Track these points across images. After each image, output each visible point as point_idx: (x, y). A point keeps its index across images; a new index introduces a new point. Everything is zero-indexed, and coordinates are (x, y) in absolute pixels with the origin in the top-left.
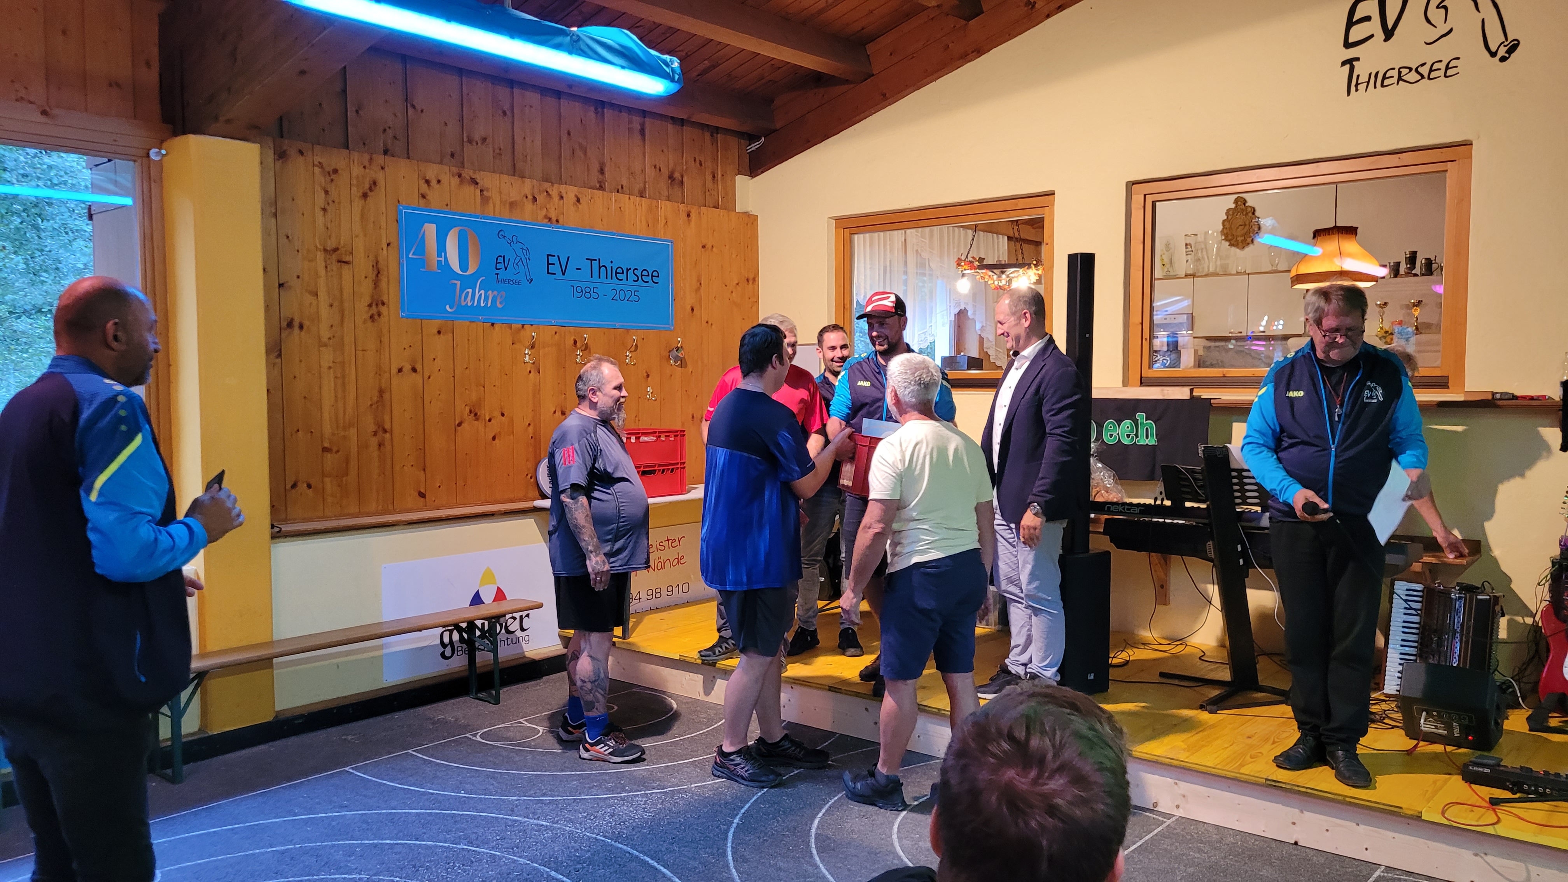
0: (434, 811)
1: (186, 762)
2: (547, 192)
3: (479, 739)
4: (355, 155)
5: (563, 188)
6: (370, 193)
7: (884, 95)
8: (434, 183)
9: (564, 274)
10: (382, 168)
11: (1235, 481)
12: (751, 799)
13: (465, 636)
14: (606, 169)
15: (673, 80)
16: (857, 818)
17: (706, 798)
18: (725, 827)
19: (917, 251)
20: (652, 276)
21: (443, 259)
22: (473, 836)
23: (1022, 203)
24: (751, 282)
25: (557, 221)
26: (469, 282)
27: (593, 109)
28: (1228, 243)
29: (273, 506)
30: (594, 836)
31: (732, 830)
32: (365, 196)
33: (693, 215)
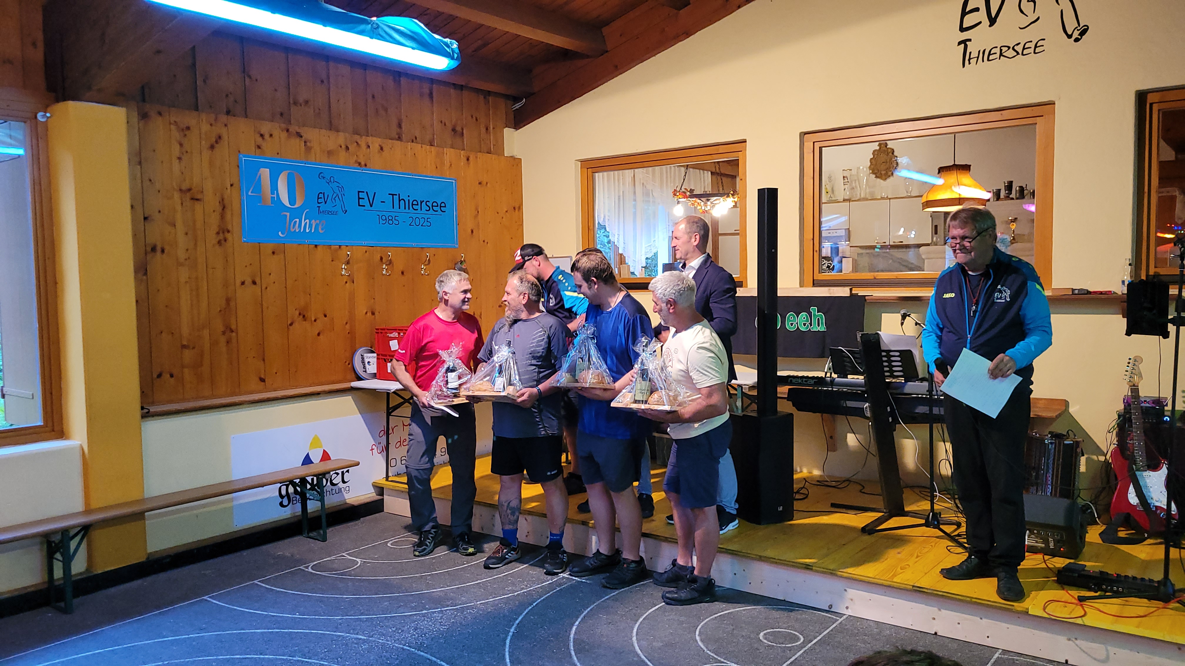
0: (275, 630)
1: (76, 595)
2: (357, 142)
3: (310, 570)
4: (204, 116)
5: (370, 139)
6: (216, 145)
7: (617, 67)
8: (267, 136)
9: (371, 206)
10: (226, 125)
11: (885, 359)
12: (523, 612)
13: (299, 489)
14: (403, 125)
15: (453, 58)
16: (605, 624)
17: (488, 613)
18: (504, 635)
19: (643, 184)
20: (441, 207)
21: (275, 196)
22: (306, 650)
23: (722, 149)
24: (517, 210)
25: (366, 165)
26: (296, 213)
27: (391, 77)
28: (874, 176)
29: (143, 392)
30: (401, 646)
31: (509, 638)
32: (212, 147)
33: (471, 159)
